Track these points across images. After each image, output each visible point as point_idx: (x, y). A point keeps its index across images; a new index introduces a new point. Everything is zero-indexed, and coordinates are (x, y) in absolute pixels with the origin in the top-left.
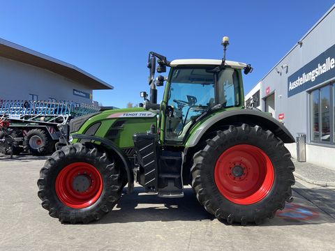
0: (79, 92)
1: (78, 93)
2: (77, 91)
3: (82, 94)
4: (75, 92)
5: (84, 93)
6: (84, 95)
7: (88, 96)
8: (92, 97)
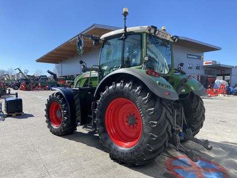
0: (192, 55)
1: (191, 57)
2: (190, 55)
3: (194, 57)
4: (189, 56)
5: (196, 56)
6: (197, 57)
7: (199, 58)
8: (203, 58)
